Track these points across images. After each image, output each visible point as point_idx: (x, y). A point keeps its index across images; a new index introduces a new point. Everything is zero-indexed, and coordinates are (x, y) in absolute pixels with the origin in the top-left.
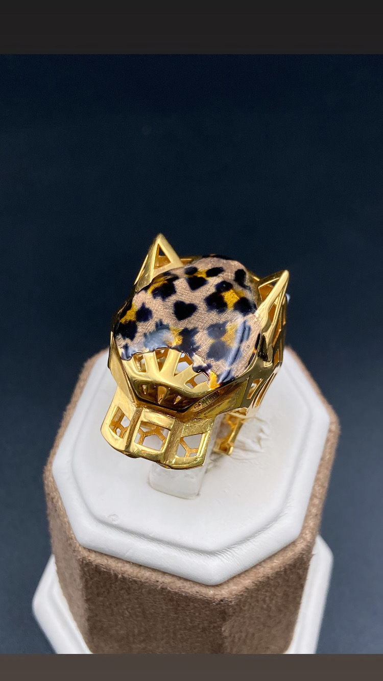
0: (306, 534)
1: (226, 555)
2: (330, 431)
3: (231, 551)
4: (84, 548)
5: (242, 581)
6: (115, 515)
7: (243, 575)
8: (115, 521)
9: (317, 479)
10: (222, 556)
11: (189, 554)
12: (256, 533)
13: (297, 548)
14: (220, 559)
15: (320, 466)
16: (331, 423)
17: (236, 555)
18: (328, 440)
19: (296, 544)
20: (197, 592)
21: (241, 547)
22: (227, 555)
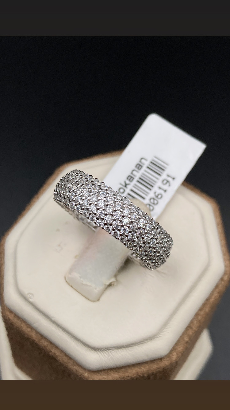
0: (173, 355)
1: (103, 353)
2: (222, 279)
3: (108, 351)
5: (112, 374)
6: (32, 294)
7: (114, 370)
8: (31, 299)
9: (197, 315)
13: (162, 363)
15: (204, 305)
16: (225, 273)
17: (112, 356)
18: (217, 286)
19: (163, 360)
20: (76, 371)
21: (117, 350)
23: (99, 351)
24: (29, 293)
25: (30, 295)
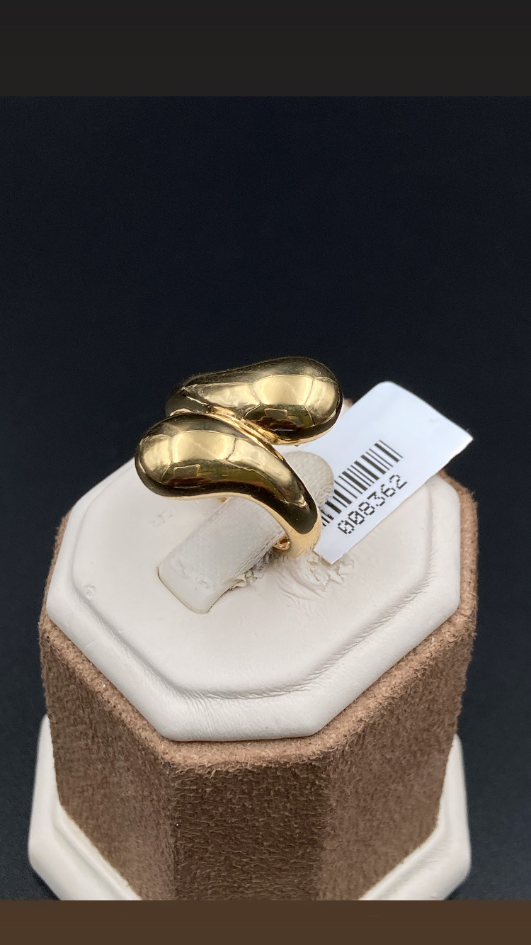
0: (330, 738)
3: (206, 700)
4: (51, 621)
8: (91, 595)
9: (387, 673)
10: (192, 701)
11: (154, 680)
13: (307, 748)
14: (187, 703)
16: (458, 611)
17: (211, 710)
18: (437, 630)
20: (146, 738)
21: (222, 702)
22: (199, 703)
23: (189, 698)
24: (87, 586)
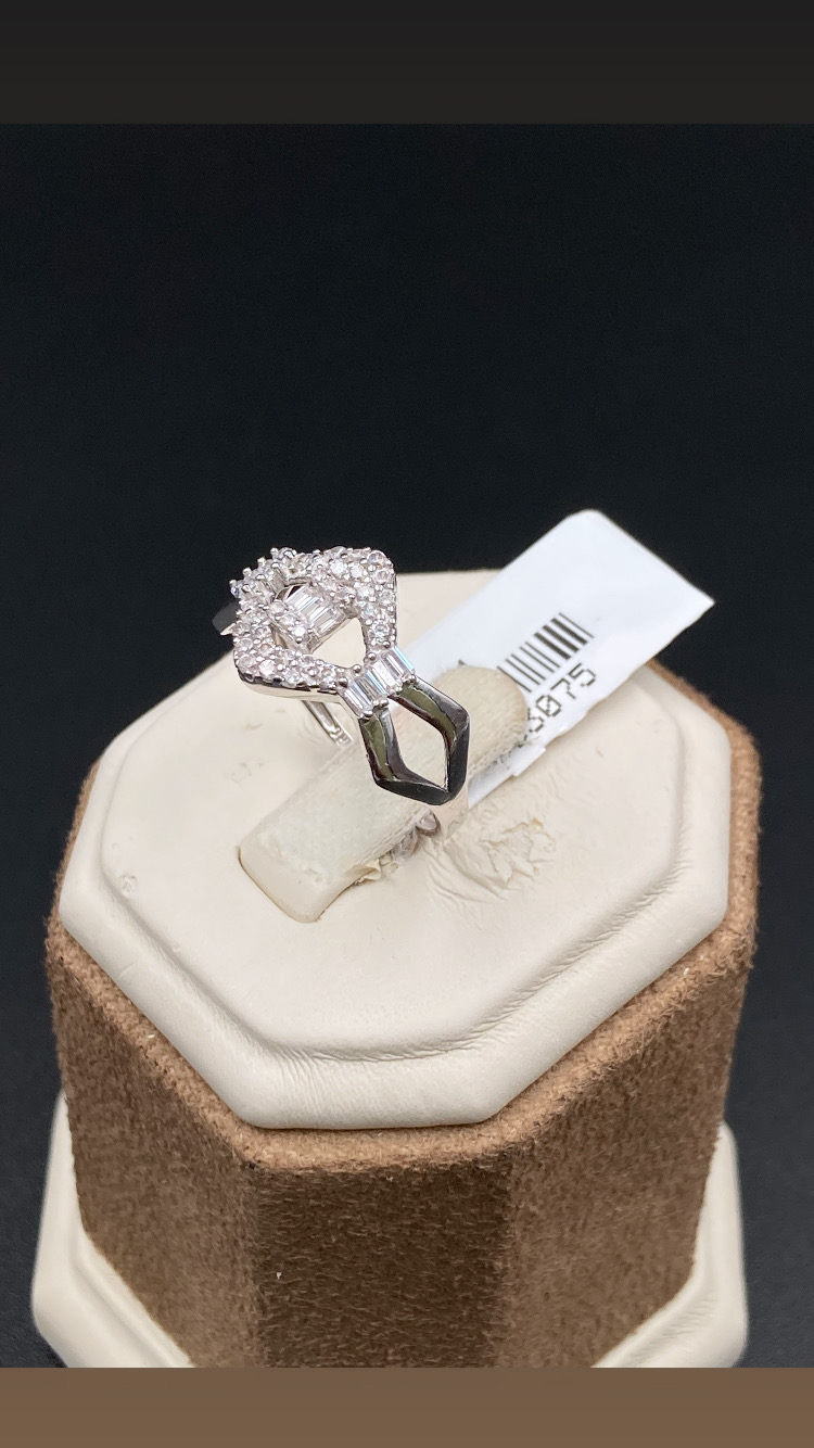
0: (513, 1127)
1: (295, 1065)
2: (709, 939)
3: (311, 1061)
4: (67, 933)
7: (324, 1138)
9: (607, 1024)
10: (288, 1063)
11: (229, 1028)
12: (385, 1053)
13: (474, 1143)
14: (281, 1066)
16: (724, 925)
17: (319, 1078)
18: (690, 955)
19: (476, 1132)
20: (214, 1123)
21: (337, 1065)
22: (299, 1066)
23: (284, 1058)
25: (126, 880)
